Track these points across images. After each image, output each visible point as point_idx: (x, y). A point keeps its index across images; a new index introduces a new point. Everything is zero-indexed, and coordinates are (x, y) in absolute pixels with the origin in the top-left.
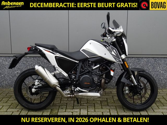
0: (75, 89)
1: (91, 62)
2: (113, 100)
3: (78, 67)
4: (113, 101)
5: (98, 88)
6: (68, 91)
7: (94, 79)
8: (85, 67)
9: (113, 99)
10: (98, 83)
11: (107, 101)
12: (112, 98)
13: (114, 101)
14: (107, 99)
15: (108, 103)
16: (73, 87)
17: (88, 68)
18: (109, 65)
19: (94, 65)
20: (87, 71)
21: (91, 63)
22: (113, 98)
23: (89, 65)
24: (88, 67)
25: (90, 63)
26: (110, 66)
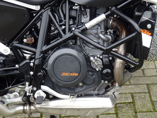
0: (33, 92)
1: (79, 5)
2: (149, 99)
3: (38, 24)
4: (150, 105)
5: (106, 82)
6: (17, 93)
7: (92, 58)
8: (61, 21)
9: (150, 96)
10: (103, 69)
11: (134, 105)
12: (147, 91)
13: (153, 103)
14: (133, 97)
15: (136, 113)
16: (29, 85)
17: (69, 25)
18: (137, 13)
19: (88, 14)
20: (68, 35)
21: (80, 8)
22: (149, 93)
23: (73, 14)
24: (71, 22)
25: (76, 10)
26: (140, 17)
